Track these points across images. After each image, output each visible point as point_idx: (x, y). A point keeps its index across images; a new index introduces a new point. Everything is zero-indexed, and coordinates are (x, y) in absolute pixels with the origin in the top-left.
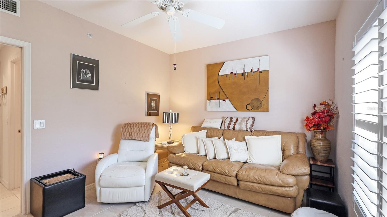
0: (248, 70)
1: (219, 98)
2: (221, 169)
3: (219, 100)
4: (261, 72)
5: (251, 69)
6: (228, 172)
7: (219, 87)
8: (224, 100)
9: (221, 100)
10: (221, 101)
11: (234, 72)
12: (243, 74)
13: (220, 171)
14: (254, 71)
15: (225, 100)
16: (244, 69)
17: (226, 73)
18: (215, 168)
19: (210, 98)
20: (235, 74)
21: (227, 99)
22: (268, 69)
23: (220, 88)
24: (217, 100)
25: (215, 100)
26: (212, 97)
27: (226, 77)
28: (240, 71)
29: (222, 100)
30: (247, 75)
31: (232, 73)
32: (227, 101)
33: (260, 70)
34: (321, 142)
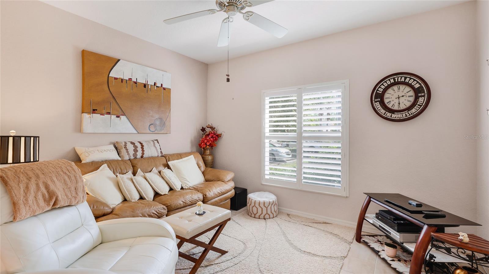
0: (151, 83)
1: (110, 113)
2: (191, 199)
3: (110, 115)
4: (164, 89)
5: (155, 83)
6: (199, 199)
7: (110, 94)
8: (118, 117)
9: (112, 115)
10: (114, 117)
11: (134, 80)
12: (145, 86)
13: (191, 201)
14: (157, 86)
15: (120, 116)
16: (147, 79)
17: (122, 77)
18: (185, 201)
19: (92, 110)
20: (136, 83)
21: (123, 115)
22: (170, 88)
23: (111, 97)
24: (105, 115)
25: (102, 114)
26: (96, 110)
27: (122, 82)
28: (141, 81)
29: (116, 116)
30: (150, 87)
31: (130, 79)
32: (123, 118)
33: (164, 86)
34: (210, 157)
